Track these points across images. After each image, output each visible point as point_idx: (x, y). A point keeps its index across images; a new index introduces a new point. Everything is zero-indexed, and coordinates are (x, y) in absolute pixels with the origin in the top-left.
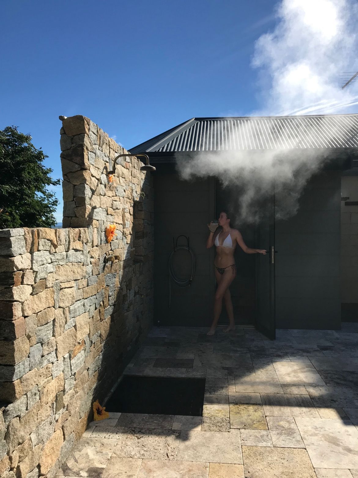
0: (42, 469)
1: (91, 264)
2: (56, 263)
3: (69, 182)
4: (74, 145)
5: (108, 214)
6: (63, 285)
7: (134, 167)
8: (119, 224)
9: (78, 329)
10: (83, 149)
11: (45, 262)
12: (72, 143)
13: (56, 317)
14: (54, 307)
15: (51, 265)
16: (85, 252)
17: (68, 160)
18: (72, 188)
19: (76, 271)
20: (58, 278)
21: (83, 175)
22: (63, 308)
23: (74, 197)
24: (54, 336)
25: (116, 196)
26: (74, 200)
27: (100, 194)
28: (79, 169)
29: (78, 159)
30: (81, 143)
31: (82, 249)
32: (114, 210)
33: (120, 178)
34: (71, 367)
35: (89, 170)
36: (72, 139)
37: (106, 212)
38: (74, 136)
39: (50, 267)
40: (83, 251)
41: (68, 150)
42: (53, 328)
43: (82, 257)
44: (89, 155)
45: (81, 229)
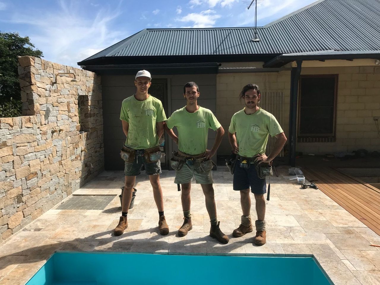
0: (9, 226)
1: (40, 134)
2: (13, 134)
3: (24, 91)
4: (25, 72)
5: (53, 106)
6: (18, 145)
7: (78, 75)
8: (64, 111)
9: (31, 167)
10: (30, 74)
11: (5, 134)
12: (25, 71)
13: (14, 160)
14: (13, 155)
15: (10, 135)
16: (34, 128)
17: (23, 80)
18: (26, 95)
19: (28, 138)
20: (15, 141)
21: (31, 88)
22: (19, 156)
23: (28, 99)
24: (13, 168)
25: (61, 95)
26: (27, 101)
27: (46, 96)
28: (29, 85)
29: (28, 80)
30: (29, 71)
31: (32, 127)
32: (59, 103)
33: (65, 84)
34: (27, 184)
35: (36, 84)
36: (24, 68)
37: (52, 106)
38: (25, 67)
39: (9, 137)
40: (33, 128)
41: (22, 74)
42: (13, 165)
43: (32, 131)
44: (35, 77)
45: (31, 117)
